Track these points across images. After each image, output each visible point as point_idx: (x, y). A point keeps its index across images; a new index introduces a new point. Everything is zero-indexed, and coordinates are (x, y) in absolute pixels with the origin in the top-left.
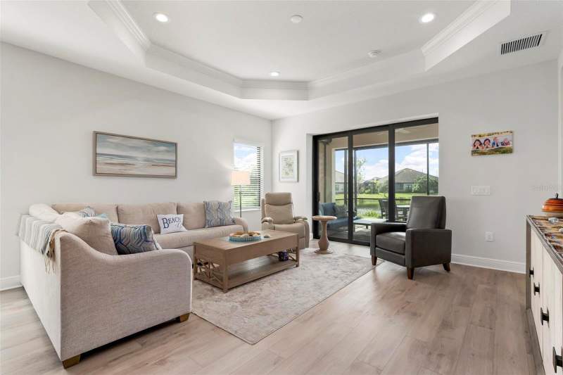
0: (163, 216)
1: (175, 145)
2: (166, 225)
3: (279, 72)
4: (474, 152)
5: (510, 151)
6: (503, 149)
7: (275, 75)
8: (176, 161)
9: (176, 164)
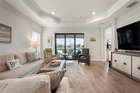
0: (10, 61)
1: (11, 28)
2: (13, 65)
3: (55, 13)
4: (91, 41)
5: (95, 41)
6: (94, 40)
7: (53, 13)
8: (11, 35)
9: (11, 37)
